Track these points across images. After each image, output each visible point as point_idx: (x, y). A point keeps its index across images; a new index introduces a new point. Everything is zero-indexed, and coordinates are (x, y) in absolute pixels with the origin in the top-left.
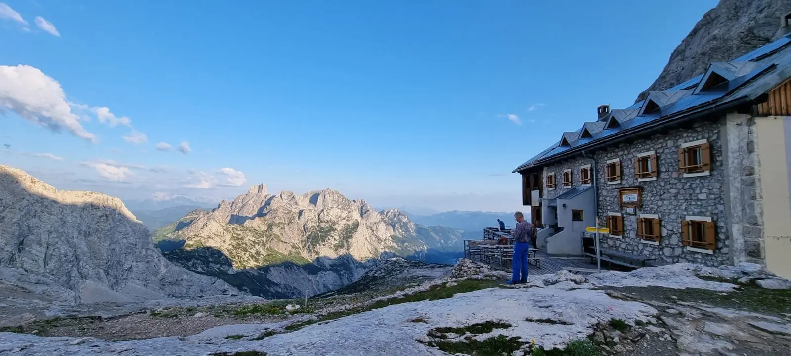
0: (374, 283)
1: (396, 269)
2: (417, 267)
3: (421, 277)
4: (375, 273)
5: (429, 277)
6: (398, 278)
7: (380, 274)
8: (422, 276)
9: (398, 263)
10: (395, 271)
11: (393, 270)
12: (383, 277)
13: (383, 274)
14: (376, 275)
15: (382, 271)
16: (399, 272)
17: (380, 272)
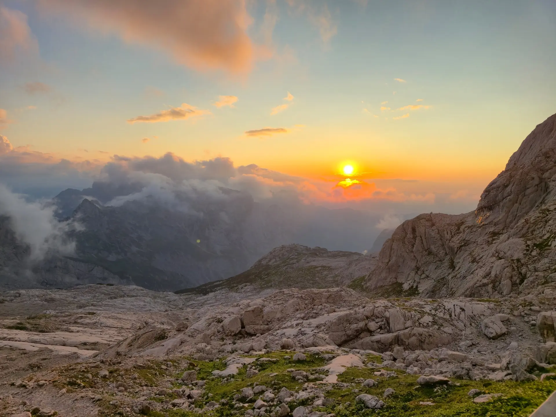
0: (266, 273)
1: (292, 257)
2: (317, 255)
3: (319, 267)
4: (270, 261)
5: (329, 267)
6: (293, 268)
7: (275, 262)
8: (321, 267)
9: (296, 250)
10: (292, 259)
11: (289, 258)
12: (278, 266)
13: (278, 263)
14: (270, 263)
15: (278, 259)
16: (296, 260)
17: (274, 260)
